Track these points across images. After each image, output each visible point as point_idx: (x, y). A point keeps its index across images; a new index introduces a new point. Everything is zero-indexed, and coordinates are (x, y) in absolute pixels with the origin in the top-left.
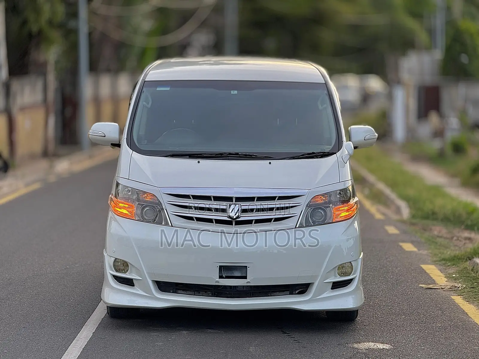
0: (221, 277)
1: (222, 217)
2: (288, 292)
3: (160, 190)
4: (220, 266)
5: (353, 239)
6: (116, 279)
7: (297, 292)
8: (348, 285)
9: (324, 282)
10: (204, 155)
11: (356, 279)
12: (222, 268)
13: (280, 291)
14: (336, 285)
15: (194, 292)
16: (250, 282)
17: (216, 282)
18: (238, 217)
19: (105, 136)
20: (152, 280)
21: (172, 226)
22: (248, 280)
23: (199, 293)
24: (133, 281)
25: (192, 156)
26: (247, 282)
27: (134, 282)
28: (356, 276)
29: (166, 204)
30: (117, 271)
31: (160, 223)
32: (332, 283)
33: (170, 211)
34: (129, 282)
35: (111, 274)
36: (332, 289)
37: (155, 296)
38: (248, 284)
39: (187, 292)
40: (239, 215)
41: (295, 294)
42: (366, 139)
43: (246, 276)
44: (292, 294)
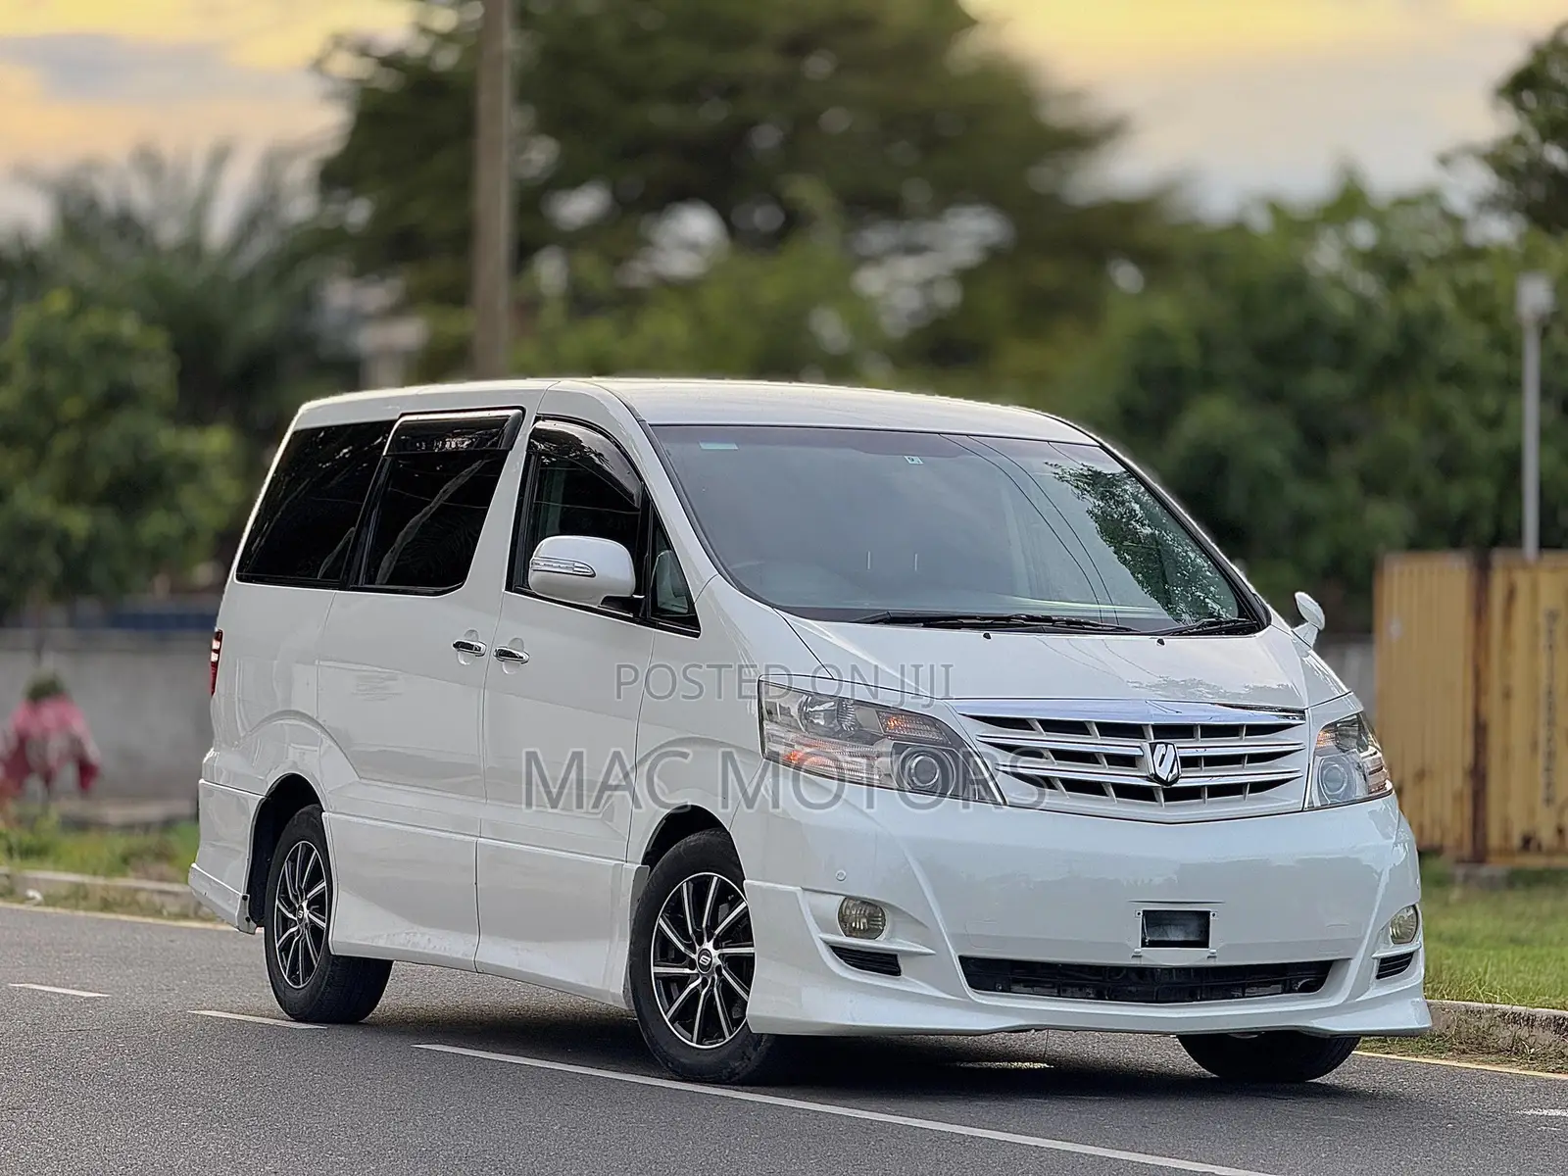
0: (1146, 943)
2: (1280, 986)
3: (947, 705)
4: (1144, 912)
5: (1405, 847)
6: (840, 957)
7: (1298, 986)
8: (1405, 969)
9: (1374, 956)
10: (964, 621)
13: (1259, 985)
14: (1383, 968)
17: (1134, 956)
18: (1177, 779)
19: (593, 576)
20: (961, 957)
21: (1005, 804)
22: (1208, 951)
24: (896, 959)
25: (930, 622)
26: (1204, 957)
27: (901, 962)
28: (1420, 946)
29: (976, 743)
30: (851, 932)
32: (1379, 962)
34: (886, 964)
35: (826, 942)
36: (1377, 978)
37: (970, 998)
38: (1212, 963)
39: (1035, 989)
40: (1178, 773)
41: (1297, 992)
43: (1207, 941)
44: (1291, 990)
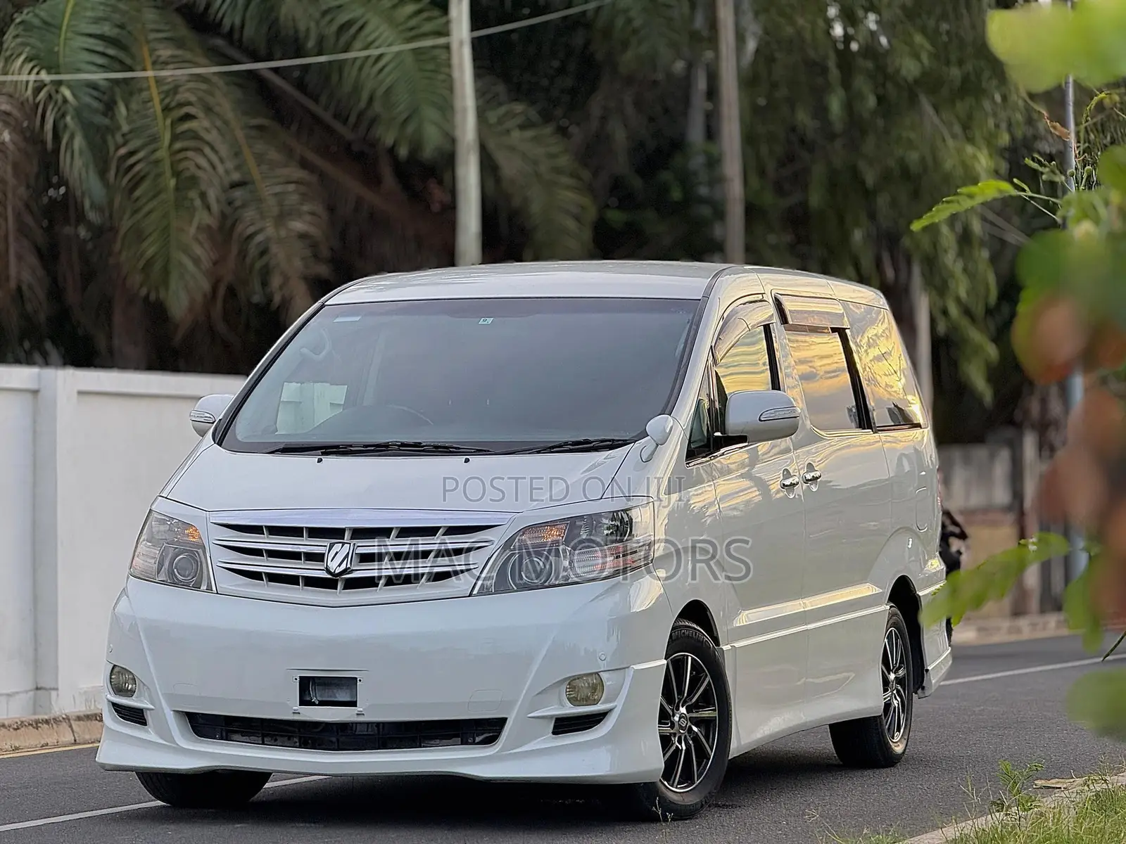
0: (303, 702)
1: (315, 570)
2: (459, 738)
3: (208, 516)
4: (300, 677)
6: (116, 711)
7: (478, 739)
8: (595, 726)
9: (530, 715)
11: (615, 709)
12: (305, 683)
13: (441, 738)
14: (564, 725)
15: (260, 738)
16: (363, 714)
17: (295, 714)
18: (345, 571)
20: (174, 711)
21: (217, 593)
22: (359, 709)
23: (276, 740)
24: (143, 713)
26: (358, 714)
27: (146, 715)
28: (616, 706)
29: (211, 545)
30: (116, 692)
31: (197, 587)
32: (553, 722)
33: (217, 558)
34: (138, 717)
35: (108, 701)
36: (554, 733)
37: (177, 744)
39: (251, 738)
40: (349, 566)
41: (474, 743)
42: (762, 419)
43: (356, 702)
44: (467, 743)
